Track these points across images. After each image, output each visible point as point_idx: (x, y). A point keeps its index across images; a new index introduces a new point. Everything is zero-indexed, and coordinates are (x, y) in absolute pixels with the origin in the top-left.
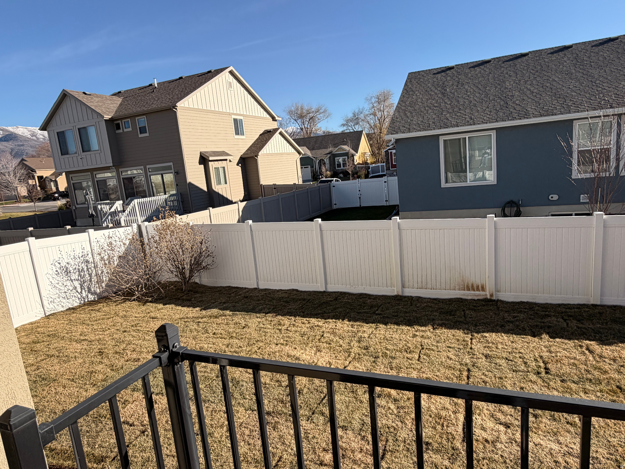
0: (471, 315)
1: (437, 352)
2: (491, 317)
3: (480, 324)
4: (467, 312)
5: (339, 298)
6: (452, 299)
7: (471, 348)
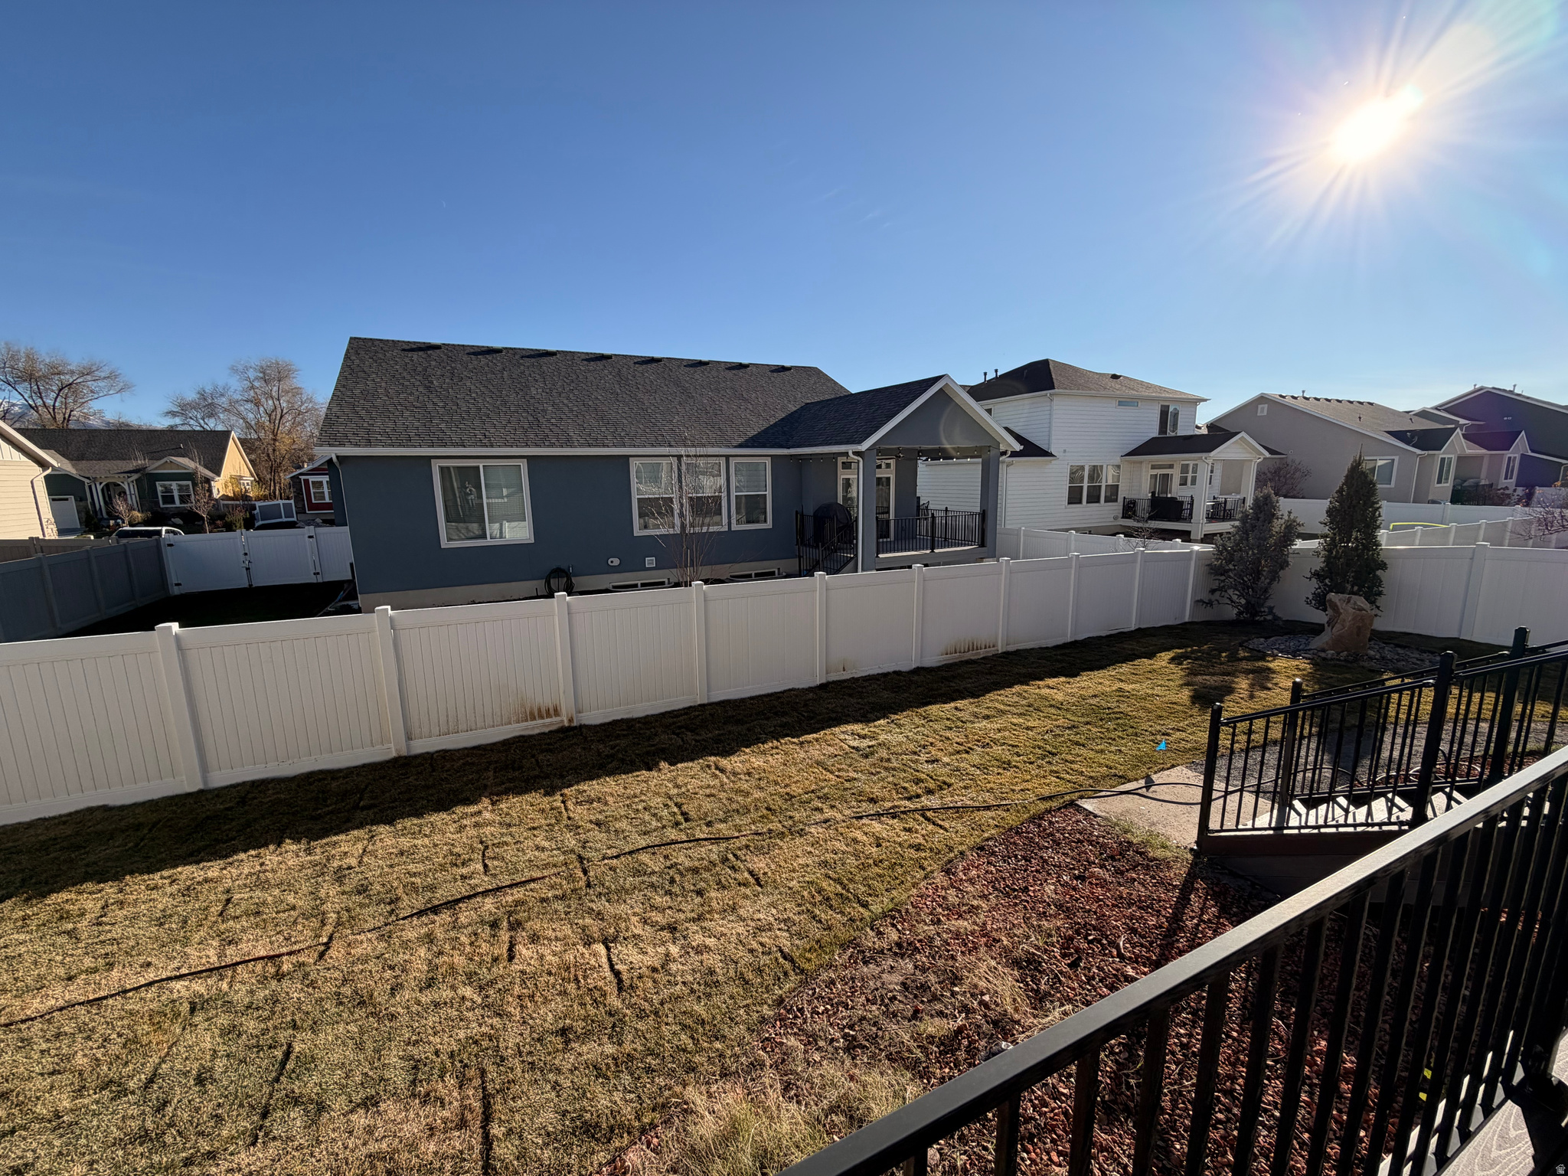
0: (548, 760)
1: (515, 843)
2: (580, 756)
3: (567, 772)
4: (541, 757)
5: (250, 796)
6: (508, 740)
7: (569, 818)
